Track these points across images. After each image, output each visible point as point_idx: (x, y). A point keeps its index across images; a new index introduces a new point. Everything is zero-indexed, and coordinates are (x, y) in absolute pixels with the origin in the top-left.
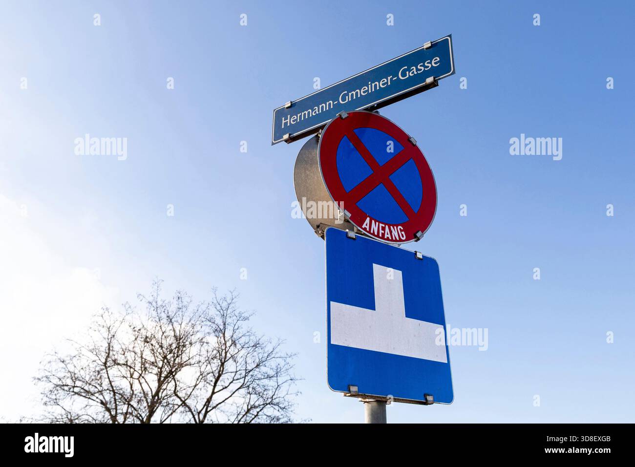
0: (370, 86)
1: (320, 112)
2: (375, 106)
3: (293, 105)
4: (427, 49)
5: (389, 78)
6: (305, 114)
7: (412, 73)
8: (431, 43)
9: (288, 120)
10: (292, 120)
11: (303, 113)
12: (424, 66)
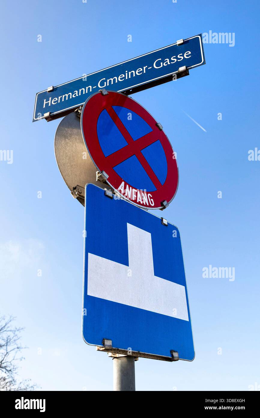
0: (127, 74)
1: (80, 94)
2: (131, 90)
3: (54, 89)
4: (179, 45)
5: (145, 68)
7: (166, 64)
8: (183, 40)
9: (50, 102)
10: (53, 101)
11: (63, 96)
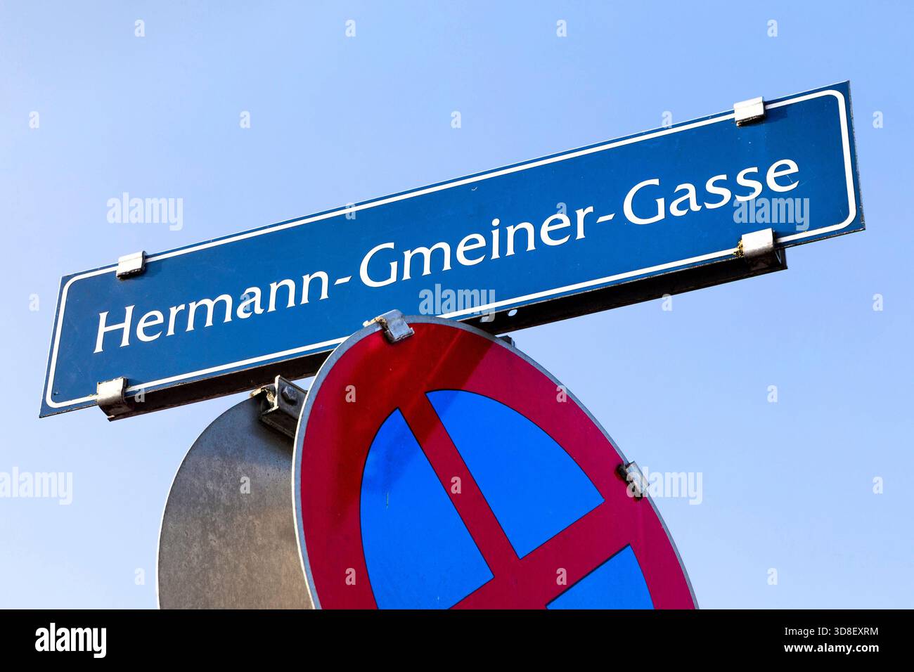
0: (496, 233)
1: (272, 308)
2: (512, 313)
3: (146, 269)
4: (745, 123)
5: (581, 214)
6: (202, 311)
7: (680, 207)
8: (765, 104)
9: (126, 326)
10: (142, 324)
11: (193, 307)
12: (731, 184)
